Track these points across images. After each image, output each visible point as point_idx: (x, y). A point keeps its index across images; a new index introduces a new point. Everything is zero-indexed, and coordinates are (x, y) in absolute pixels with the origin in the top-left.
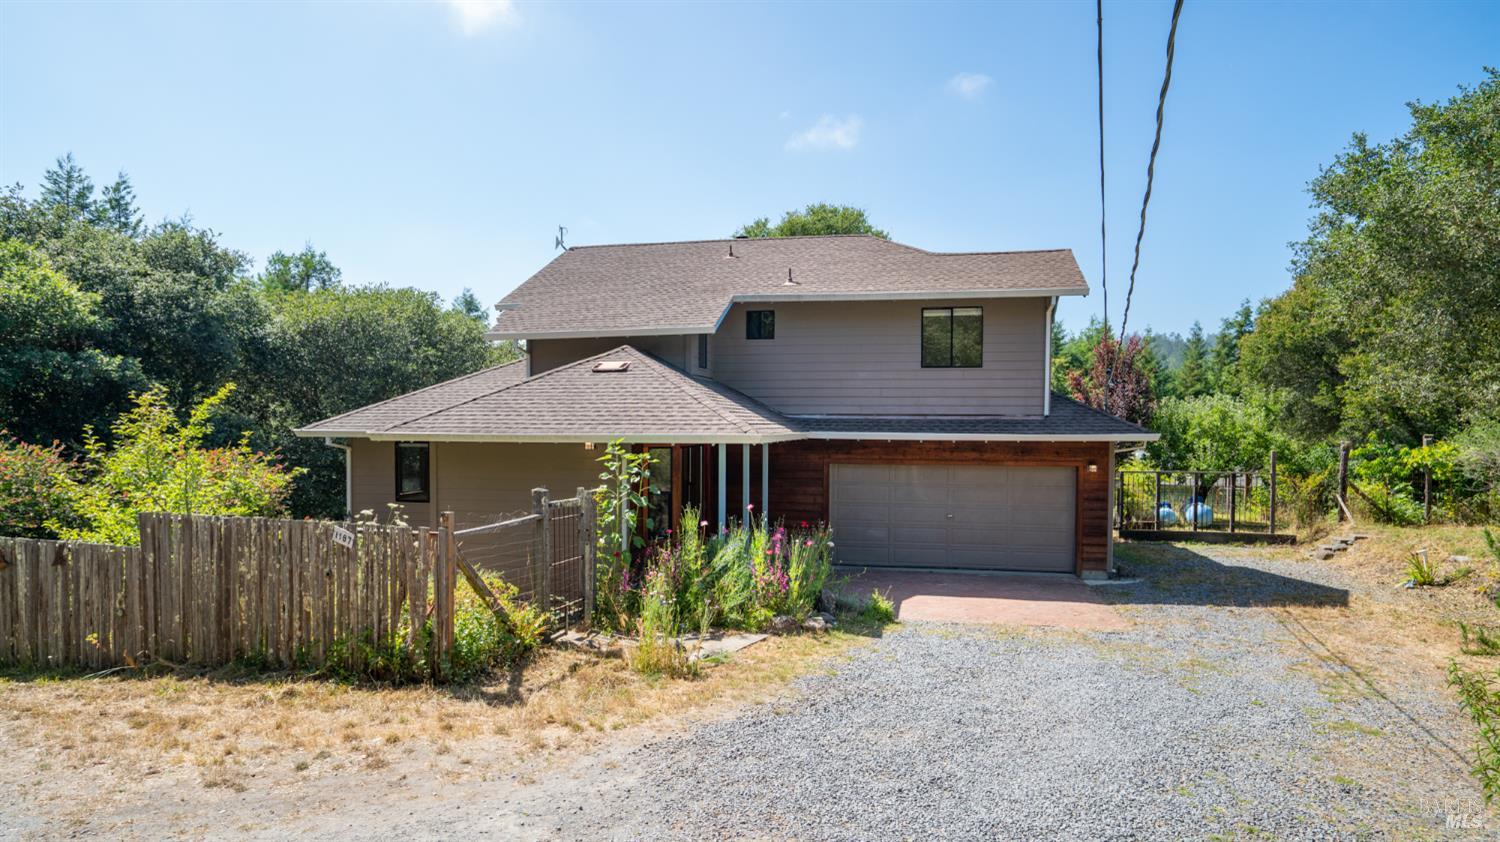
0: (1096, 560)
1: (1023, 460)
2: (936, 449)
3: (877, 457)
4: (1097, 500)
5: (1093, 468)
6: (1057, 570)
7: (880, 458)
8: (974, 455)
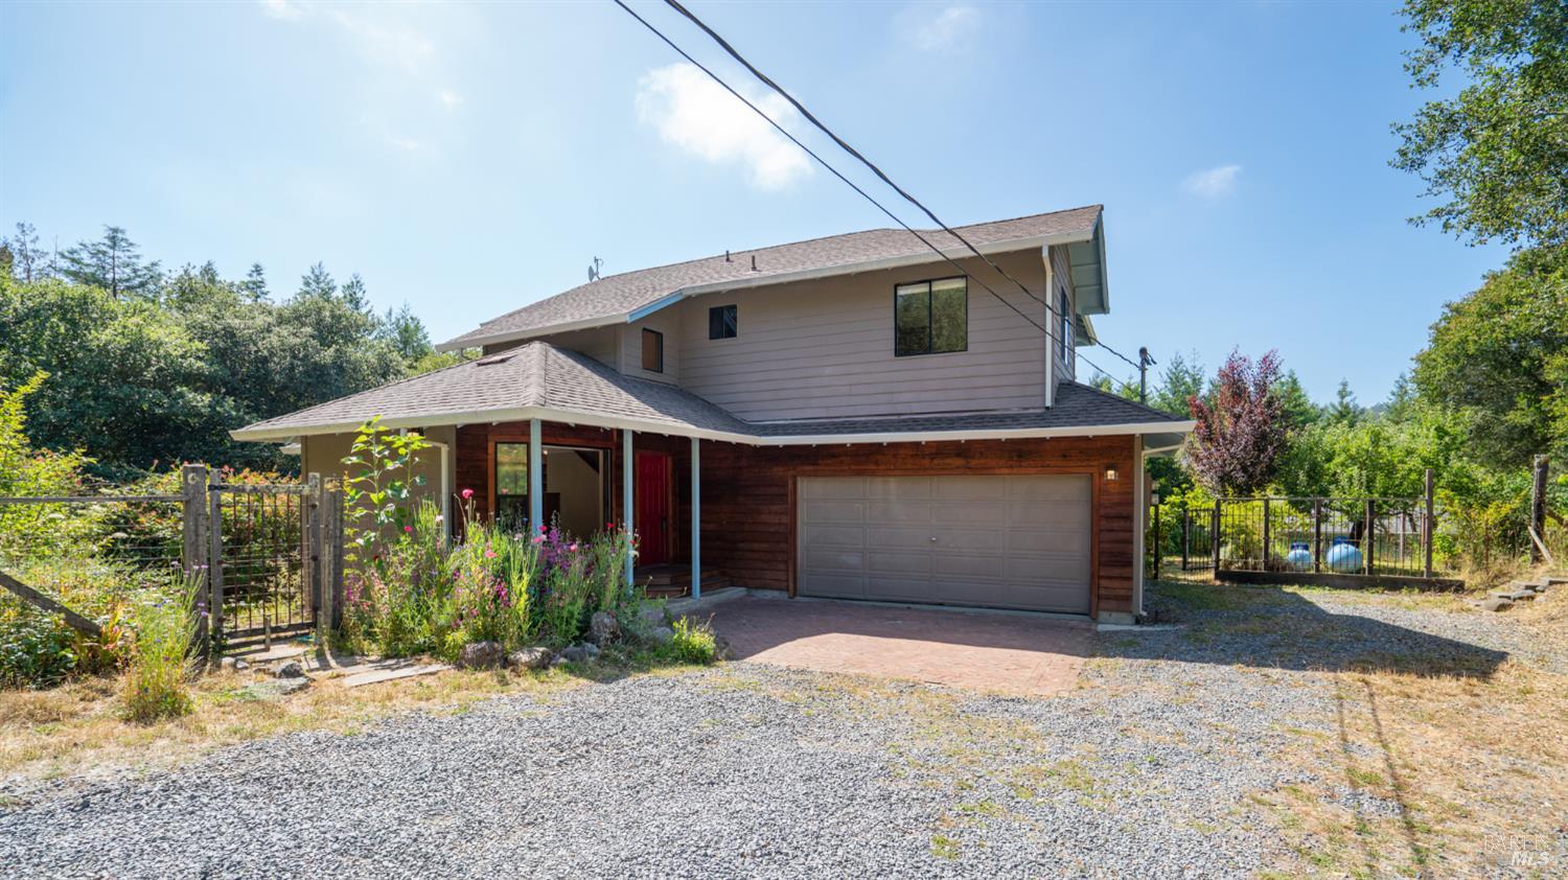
0: (1118, 598)
1: (1021, 466)
2: (912, 456)
3: (846, 468)
4: (1119, 517)
5: (1111, 474)
6: (1069, 610)
7: (850, 469)
8: (960, 462)
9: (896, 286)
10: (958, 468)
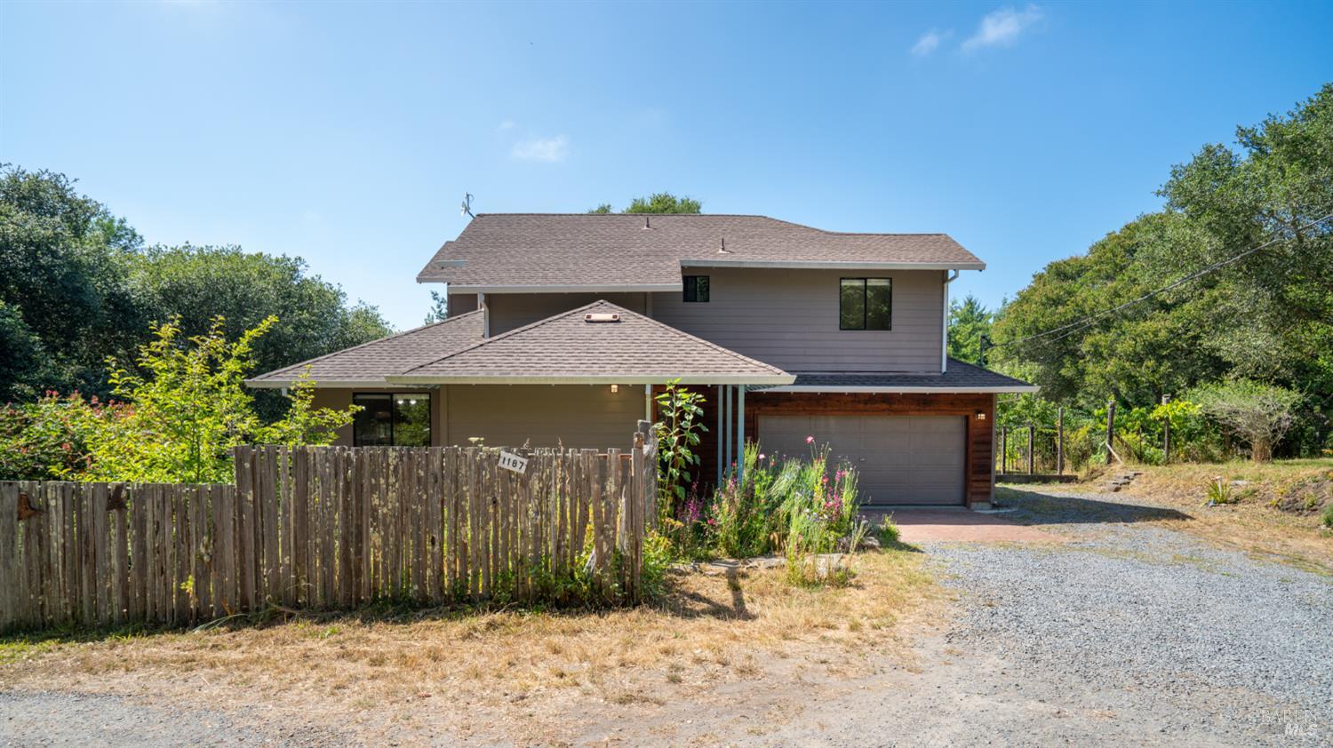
0: (982, 493)
1: (925, 410)
2: (852, 401)
3: (801, 409)
4: (983, 443)
5: (982, 416)
6: (950, 503)
7: (804, 410)
8: (885, 406)
9: (842, 278)
10: (884, 410)
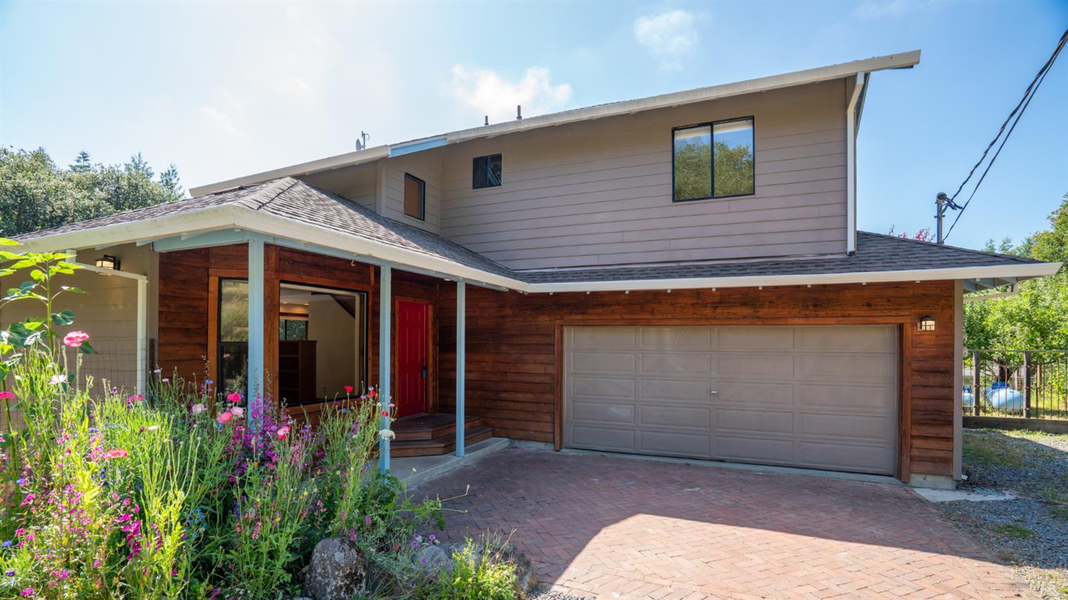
0: (934, 460)
1: (817, 316)
2: (692, 305)
4: (936, 372)
5: (930, 325)
6: (871, 470)
7: (623, 318)
8: (747, 311)
9: (674, 130)
10: (745, 317)
